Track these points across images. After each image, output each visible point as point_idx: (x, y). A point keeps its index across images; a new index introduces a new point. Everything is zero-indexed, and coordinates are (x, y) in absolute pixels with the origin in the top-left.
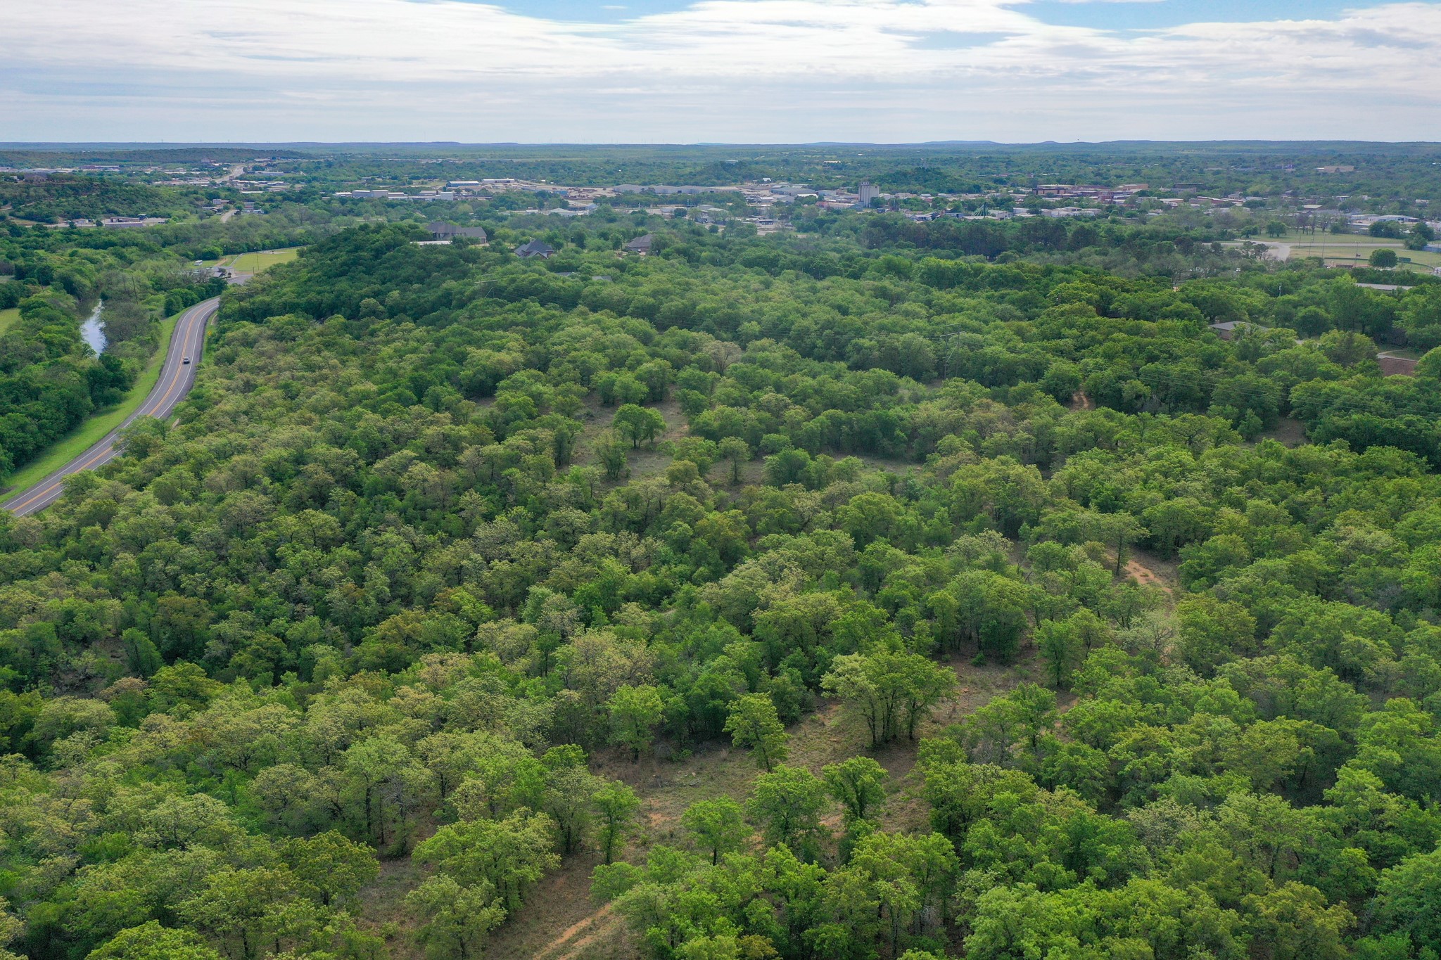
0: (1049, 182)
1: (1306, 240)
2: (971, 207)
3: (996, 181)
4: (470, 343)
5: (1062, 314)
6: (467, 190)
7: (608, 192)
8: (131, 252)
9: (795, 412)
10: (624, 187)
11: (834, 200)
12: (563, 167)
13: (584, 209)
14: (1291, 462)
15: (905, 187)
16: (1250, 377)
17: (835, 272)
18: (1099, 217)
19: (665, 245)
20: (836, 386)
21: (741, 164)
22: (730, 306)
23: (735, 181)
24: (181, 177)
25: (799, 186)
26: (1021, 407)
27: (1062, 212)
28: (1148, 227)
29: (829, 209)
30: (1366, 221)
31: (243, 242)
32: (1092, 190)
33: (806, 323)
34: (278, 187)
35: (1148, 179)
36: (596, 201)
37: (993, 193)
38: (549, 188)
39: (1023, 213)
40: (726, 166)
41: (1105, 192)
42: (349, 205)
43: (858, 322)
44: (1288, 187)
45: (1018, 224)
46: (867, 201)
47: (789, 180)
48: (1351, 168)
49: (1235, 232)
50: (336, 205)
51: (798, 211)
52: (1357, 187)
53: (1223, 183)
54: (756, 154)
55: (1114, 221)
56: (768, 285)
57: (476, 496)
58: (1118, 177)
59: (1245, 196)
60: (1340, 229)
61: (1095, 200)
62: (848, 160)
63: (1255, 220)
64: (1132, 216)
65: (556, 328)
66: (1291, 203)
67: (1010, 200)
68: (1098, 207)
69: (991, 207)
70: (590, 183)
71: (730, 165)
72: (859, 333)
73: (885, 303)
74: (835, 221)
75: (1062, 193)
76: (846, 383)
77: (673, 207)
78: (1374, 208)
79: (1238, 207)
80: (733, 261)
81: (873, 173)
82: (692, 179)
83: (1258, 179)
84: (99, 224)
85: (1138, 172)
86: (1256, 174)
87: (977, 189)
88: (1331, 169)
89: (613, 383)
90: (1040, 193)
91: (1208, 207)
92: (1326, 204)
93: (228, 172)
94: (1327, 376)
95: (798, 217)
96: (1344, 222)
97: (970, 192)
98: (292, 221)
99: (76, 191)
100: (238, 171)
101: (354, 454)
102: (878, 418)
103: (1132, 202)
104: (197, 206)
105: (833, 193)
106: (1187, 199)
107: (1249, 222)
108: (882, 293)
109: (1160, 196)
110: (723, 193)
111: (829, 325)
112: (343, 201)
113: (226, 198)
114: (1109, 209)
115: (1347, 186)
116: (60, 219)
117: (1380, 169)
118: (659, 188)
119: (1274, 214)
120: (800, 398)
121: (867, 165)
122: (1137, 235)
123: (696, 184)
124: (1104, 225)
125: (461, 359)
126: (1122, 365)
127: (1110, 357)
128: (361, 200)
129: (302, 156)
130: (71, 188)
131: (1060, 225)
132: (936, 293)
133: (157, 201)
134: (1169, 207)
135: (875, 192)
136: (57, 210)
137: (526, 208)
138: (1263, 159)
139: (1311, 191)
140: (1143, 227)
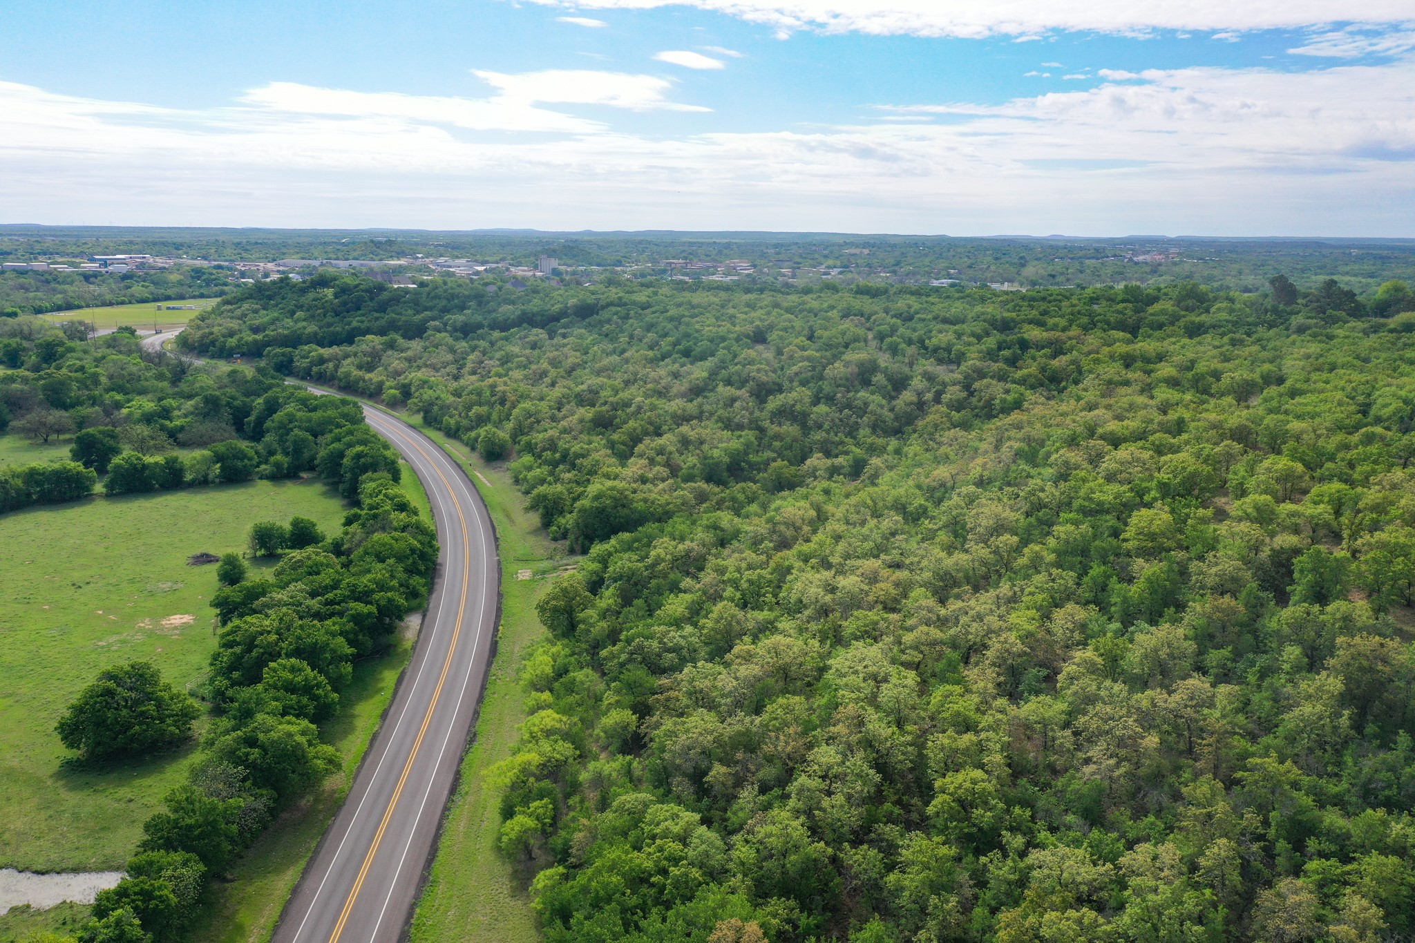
21: (390, 242)
46: (548, 271)
78: (929, 275)
88: (854, 251)
135: (554, 263)
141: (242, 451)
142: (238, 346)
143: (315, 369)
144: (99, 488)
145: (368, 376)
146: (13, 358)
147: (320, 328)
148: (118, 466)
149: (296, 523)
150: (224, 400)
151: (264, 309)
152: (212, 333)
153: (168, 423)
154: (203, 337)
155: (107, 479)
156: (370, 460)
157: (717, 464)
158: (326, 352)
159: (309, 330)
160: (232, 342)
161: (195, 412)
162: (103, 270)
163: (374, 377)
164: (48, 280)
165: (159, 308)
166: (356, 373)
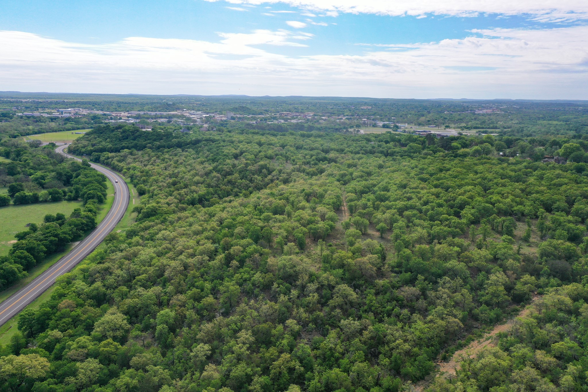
0: (282, 111)
1: (367, 129)
7: (128, 114)
11: (216, 117)
13: (129, 120)
21: (174, 104)
27: (295, 121)
28: (323, 125)
30: (381, 124)
32: (297, 114)
40: (169, 105)
41: (302, 115)
44: (355, 113)
46: (230, 117)
48: (371, 107)
49: (349, 127)
52: (375, 113)
53: (336, 112)
55: (312, 124)
58: (303, 109)
59: (344, 116)
60: (375, 126)
64: (316, 122)
66: (359, 118)
67: (275, 117)
70: (116, 110)
71: (170, 104)
75: (289, 115)
77: (166, 119)
78: (381, 120)
79: (345, 119)
82: (156, 109)
83: (346, 110)
86: (344, 109)
88: (365, 107)
90: (282, 115)
91: (336, 119)
92: (368, 119)
96: (375, 124)
97: (260, 114)
103: (313, 118)
106: (329, 117)
107: (350, 124)
109: (320, 116)
110: (175, 114)
115: (372, 113)
117: (379, 108)
119: (355, 122)
122: (321, 127)
124: (310, 124)
131: (297, 125)
135: (232, 114)
137: (105, 120)
139: (362, 115)
140: (321, 125)
141: (58, 191)
142: (85, 152)
143: (105, 161)
144: (12, 202)
145: (120, 164)
146: (7, 155)
147: (113, 145)
148: (17, 196)
149: (58, 215)
150: (64, 173)
151: (99, 137)
152: (78, 146)
153: (43, 181)
154: (75, 148)
155: (14, 200)
156: (92, 195)
157: (195, 199)
158: (110, 155)
159: (109, 146)
160: (83, 150)
161: (53, 178)
162: (60, 116)
163: (121, 164)
164: (38, 120)
165: (72, 133)
166: (116, 163)
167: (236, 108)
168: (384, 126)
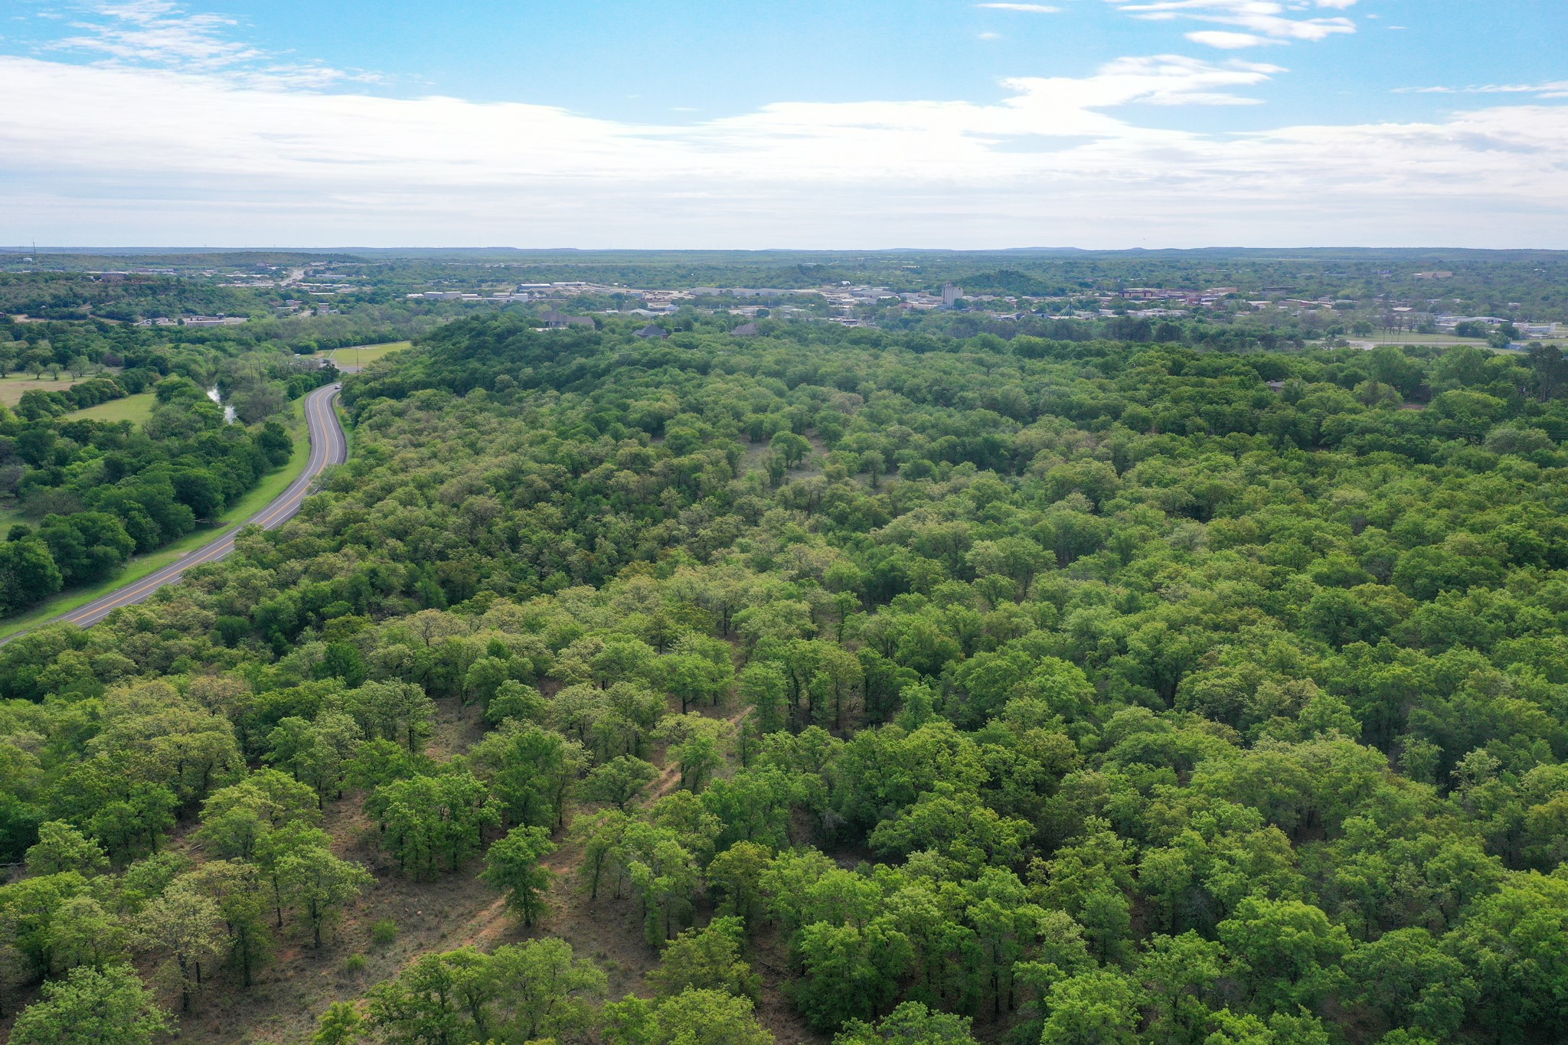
0: (1135, 285)
1: (1391, 339)
2: (1057, 309)
3: (1081, 285)
4: (627, 397)
5: (1138, 374)
6: (540, 293)
7: (685, 294)
8: (231, 347)
9: (917, 438)
10: (700, 290)
11: (915, 301)
12: (634, 271)
13: (663, 310)
14: (1309, 461)
15: (989, 290)
16: (1290, 412)
17: (933, 349)
18: (1184, 317)
19: (773, 329)
20: (949, 421)
21: (819, 268)
22: (848, 370)
23: (814, 284)
24: (243, 280)
25: (880, 289)
26: (1102, 433)
27: (1149, 313)
28: (1235, 326)
29: (913, 309)
30: (1451, 321)
31: (335, 338)
32: (1179, 293)
33: (917, 381)
34: (345, 289)
35: (1239, 283)
36: (673, 302)
37: (1079, 296)
38: (623, 291)
39: (1109, 314)
40: (804, 270)
41: (1193, 295)
42: (425, 306)
43: (962, 381)
44: (1380, 290)
45: (1103, 324)
46: (950, 303)
47: (869, 283)
48: (1449, 274)
49: (1320, 331)
50: (412, 305)
51: (881, 311)
52: (1450, 292)
53: (1313, 287)
54: (830, 260)
55: (1200, 321)
56: (876, 357)
57: (673, 492)
58: (1207, 281)
59: (1335, 298)
60: (1425, 328)
61: (1181, 301)
62: (926, 264)
63: (1341, 320)
64: (1218, 317)
65: (700, 386)
66: (1380, 306)
67: (1096, 301)
68: (1185, 308)
69: (1077, 308)
70: (664, 286)
71: (808, 268)
72: (963, 388)
73: (985, 369)
74: (920, 320)
75: (1148, 296)
76: (956, 419)
77: (756, 308)
78: (1465, 310)
79: (1327, 308)
80: (838, 341)
81: (955, 277)
82: (769, 281)
83: (1352, 282)
84: (181, 323)
85: (1227, 277)
86: (1349, 279)
87: (1061, 292)
88: (1427, 275)
89: (762, 422)
90: (1127, 296)
91: (1297, 308)
92: (1417, 307)
93: (288, 276)
94: (1353, 411)
95: (883, 317)
96: (1431, 323)
97: (1055, 295)
98: (373, 319)
99: (154, 290)
100: (298, 274)
101: (563, 468)
102: (986, 440)
103: (1219, 304)
104: (272, 307)
105: (915, 296)
106: (1276, 301)
107: (1335, 322)
108: (980, 362)
109: (1248, 299)
110: (803, 295)
111: (937, 382)
112: (418, 301)
113: (298, 299)
114: (1195, 311)
115: (1440, 290)
116: (140, 318)
117: (1479, 275)
118: (737, 291)
119: (1361, 316)
120: (922, 429)
121: (948, 269)
122: (1223, 333)
123: (774, 287)
124: (1190, 324)
125: (625, 408)
126: (1187, 407)
127: (1176, 401)
128: (436, 300)
129: (359, 260)
130: (150, 288)
131: (1145, 324)
132: (1028, 362)
133: (232, 300)
134: (1257, 308)
135: (958, 293)
136: (139, 309)
137: (604, 309)
138: (1358, 266)
139: (1404, 295)
140: (1228, 327)
167: (988, 277)
168: (1463, 331)
